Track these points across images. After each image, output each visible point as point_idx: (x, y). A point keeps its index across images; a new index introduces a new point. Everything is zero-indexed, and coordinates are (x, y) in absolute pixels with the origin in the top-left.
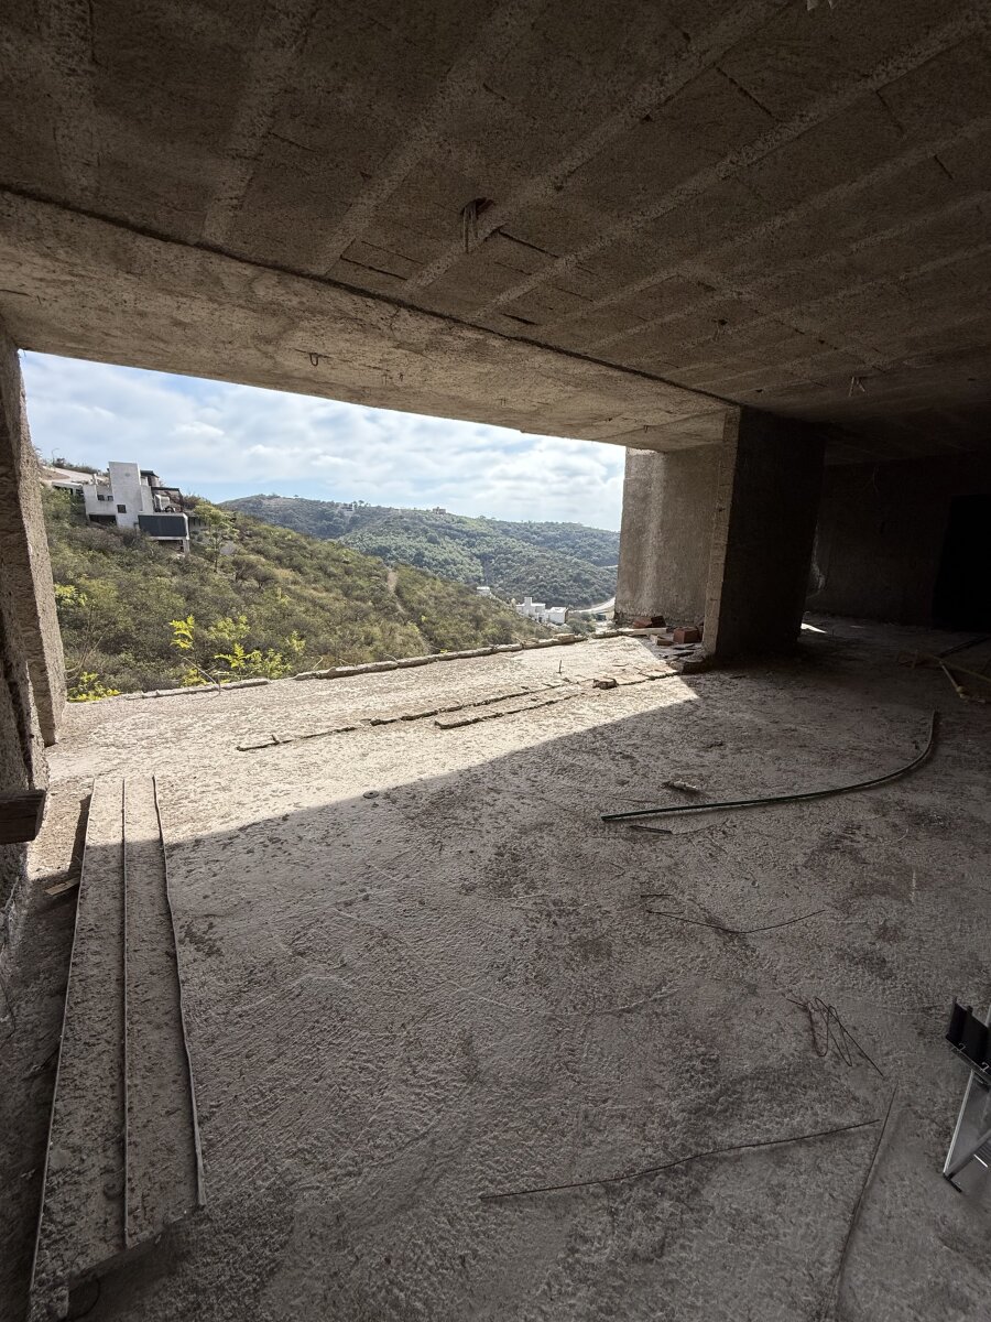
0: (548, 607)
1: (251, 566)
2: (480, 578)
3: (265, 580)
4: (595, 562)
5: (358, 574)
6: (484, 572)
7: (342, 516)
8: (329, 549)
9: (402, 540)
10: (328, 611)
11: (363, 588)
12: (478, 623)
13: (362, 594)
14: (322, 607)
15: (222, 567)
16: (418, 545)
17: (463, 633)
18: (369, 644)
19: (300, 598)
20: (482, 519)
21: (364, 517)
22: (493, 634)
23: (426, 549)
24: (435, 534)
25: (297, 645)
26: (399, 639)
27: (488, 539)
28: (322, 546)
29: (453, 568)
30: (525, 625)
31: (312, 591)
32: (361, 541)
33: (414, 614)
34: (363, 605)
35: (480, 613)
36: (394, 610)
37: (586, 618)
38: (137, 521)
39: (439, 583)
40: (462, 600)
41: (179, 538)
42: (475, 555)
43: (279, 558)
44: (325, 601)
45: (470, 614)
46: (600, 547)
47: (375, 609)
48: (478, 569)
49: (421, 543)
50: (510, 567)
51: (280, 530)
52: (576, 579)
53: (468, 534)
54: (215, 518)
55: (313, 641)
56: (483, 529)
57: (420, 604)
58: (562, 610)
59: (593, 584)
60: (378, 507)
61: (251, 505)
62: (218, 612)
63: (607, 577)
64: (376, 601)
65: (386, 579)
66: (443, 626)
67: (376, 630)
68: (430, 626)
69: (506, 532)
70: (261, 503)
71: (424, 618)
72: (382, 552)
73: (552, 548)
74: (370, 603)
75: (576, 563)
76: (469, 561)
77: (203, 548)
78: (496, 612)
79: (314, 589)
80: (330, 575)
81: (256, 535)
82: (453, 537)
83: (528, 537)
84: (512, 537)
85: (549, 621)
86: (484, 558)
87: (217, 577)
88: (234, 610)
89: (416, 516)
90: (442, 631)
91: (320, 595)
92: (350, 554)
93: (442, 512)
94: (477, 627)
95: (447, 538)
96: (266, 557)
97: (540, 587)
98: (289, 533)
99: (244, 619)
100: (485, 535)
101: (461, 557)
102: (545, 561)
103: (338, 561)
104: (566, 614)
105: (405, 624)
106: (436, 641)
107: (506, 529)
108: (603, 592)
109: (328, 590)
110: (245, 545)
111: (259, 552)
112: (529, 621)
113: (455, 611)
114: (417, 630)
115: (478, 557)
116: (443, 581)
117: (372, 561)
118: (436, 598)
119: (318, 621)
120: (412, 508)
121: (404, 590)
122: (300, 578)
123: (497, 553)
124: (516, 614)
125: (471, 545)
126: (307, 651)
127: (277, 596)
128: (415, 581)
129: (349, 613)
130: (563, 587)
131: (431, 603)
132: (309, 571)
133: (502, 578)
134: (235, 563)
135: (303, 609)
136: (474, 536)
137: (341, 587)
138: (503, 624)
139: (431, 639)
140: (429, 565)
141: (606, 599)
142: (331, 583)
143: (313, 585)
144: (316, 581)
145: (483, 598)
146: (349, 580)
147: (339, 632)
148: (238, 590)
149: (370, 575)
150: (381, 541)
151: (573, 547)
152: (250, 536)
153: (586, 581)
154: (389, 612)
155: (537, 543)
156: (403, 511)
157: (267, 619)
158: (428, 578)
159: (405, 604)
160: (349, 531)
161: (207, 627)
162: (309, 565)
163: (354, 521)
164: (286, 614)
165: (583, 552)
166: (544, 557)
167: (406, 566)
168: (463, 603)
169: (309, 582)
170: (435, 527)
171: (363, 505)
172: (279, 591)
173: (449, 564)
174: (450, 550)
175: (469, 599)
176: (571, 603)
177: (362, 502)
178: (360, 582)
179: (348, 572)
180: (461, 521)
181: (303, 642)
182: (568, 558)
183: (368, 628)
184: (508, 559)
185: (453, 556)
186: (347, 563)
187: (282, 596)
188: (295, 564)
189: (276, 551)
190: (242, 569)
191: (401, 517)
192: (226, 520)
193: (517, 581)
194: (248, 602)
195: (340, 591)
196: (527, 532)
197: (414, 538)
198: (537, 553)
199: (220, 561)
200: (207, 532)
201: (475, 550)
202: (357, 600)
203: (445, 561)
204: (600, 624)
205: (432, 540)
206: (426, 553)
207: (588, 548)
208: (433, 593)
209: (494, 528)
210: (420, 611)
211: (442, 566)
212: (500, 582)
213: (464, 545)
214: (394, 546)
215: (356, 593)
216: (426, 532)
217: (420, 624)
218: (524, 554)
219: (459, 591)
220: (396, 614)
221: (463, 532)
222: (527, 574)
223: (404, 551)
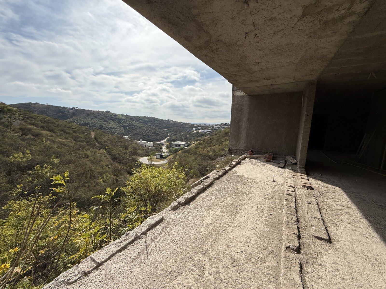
0: (147, 142)
1: (29, 130)
2: (123, 133)
3: (37, 135)
4: (159, 128)
5: (79, 133)
6: (124, 131)
7: (68, 112)
8: (66, 123)
9: (94, 121)
10: (68, 146)
11: (81, 138)
12: (126, 148)
13: (81, 140)
14: (65, 145)
15: (13, 130)
16: (100, 123)
17: (121, 151)
18: (87, 158)
19: (54, 142)
20: (123, 115)
21: (77, 112)
22: (131, 151)
23: (103, 124)
24: (106, 119)
25: (56, 161)
26: (98, 155)
27: (125, 121)
28: (62, 122)
30: (141, 148)
31: (59, 139)
32: (77, 121)
33: (103, 146)
34: (82, 144)
35: (126, 144)
36: (95, 145)
37: (159, 144)
39: (110, 136)
40: (119, 140)
42: (121, 126)
43: (43, 127)
44: (66, 143)
45: (123, 145)
46: (161, 124)
47: (87, 145)
48: (123, 131)
49: (101, 122)
50: (133, 130)
51: (42, 116)
52: (155, 133)
53: (118, 119)
54: (10, 111)
55: (63, 158)
56: (123, 118)
57: (105, 143)
58: (152, 143)
59: (160, 134)
60: (84, 110)
61: (25, 106)
62: (14, 150)
63: (164, 133)
64: (88, 142)
65: (90, 134)
66: (114, 149)
67: (89, 152)
68: (109, 150)
70: (30, 106)
71: (107, 147)
72: (86, 124)
73: (147, 124)
74: (85, 143)
75: (154, 129)
76: (119, 128)
77: (3, 123)
78: (131, 144)
79: (61, 138)
80: (67, 133)
81: (31, 117)
82: (113, 120)
83: (138, 121)
84: (133, 121)
85: (148, 146)
86: (124, 127)
87: (11, 135)
88: (22, 148)
89: (99, 113)
90: (114, 151)
91: (63, 140)
92: (74, 125)
93: (109, 112)
94: (126, 149)
95: (111, 120)
96: (36, 126)
97: (144, 136)
98: (46, 117)
99: (28, 152)
100: (124, 120)
101: (116, 127)
102: (145, 128)
103: (70, 128)
104: (153, 144)
105: (100, 150)
106: (112, 155)
107: (131, 118)
108: (162, 137)
109: (66, 139)
110: (25, 122)
111: (33, 124)
112: (142, 146)
113: (117, 144)
114: (105, 152)
115: (122, 127)
116: (111, 135)
117: (84, 128)
118: (110, 140)
119: (64, 150)
120: (97, 110)
121: (98, 138)
122: (53, 134)
123: (128, 125)
124: (137, 144)
125: (120, 123)
126: (60, 163)
127: (43, 141)
128: (102, 135)
129: (77, 147)
130: (151, 135)
131: (109, 141)
132: (57, 132)
134: (20, 129)
135: (56, 146)
136: (120, 120)
137: (72, 137)
138: (134, 148)
139: (110, 154)
140: (105, 129)
141: (164, 139)
142: (67, 136)
143: (60, 137)
144: (61, 135)
145: (126, 139)
146: (75, 135)
147: (73, 154)
148: (23, 140)
149: (84, 133)
150: (85, 121)
151: (153, 124)
152: (27, 118)
153: (158, 134)
154: (93, 146)
155: (142, 122)
156: (94, 111)
157: (40, 151)
158: (106, 134)
159: (99, 143)
160: (72, 117)
161: (8, 156)
162: (57, 129)
163: (74, 114)
164: (48, 148)
165: (156, 125)
166: (144, 127)
167: (97, 129)
168: (120, 142)
169: (58, 136)
170: (107, 117)
171: (77, 108)
172: (44, 139)
173: (112, 129)
174: (112, 124)
175: (122, 140)
176: (153, 140)
177: (77, 107)
178: (80, 135)
179: (74, 132)
180: (116, 115)
181: (59, 160)
182: (152, 127)
183: (85, 152)
184: (132, 127)
185: (114, 126)
186: (74, 128)
187: (46, 142)
188: (51, 129)
189: (42, 124)
190: (24, 131)
191: (93, 113)
192: (16, 111)
193: (136, 134)
194: (30, 145)
195: (71, 139)
196: (138, 119)
197: (99, 120)
198: (142, 126)
199: (12, 128)
200: (5, 116)
201: (121, 125)
202: (79, 142)
203: (111, 128)
204: (163, 146)
205: (105, 121)
207: (157, 124)
209: (127, 118)
210: (105, 145)
211: (110, 130)
212: (131, 134)
213: (117, 123)
214: (91, 123)
215: (79, 139)
216: (103, 118)
217: (105, 149)
218: (138, 126)
219: (118, 138)
220: (96, 146)
221: (117, 119)
222: (139, 132)
223: (95, 124)
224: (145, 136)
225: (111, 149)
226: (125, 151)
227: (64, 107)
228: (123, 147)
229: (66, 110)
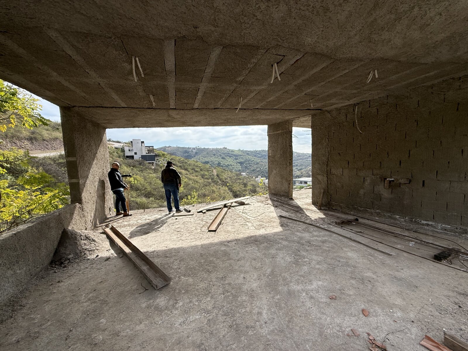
0: (266, 179)
2: (241, 170)
5: (204, 171)
6: (241, 168)
7: (193, 151)
8: (194, 163)
9: (213, 159)
11: (207, 175)
12: (245, 185)
13: (207, 177)
14: (197, 182)
16: (218, 160)
17: (241, 189)
19: (190, 179)
20: (239, 150)
21: (199, 151)
22: (250, 189)
23: (221, 161)
24: (224, 156)
27: (242, 156)
28: (191, 162)
29: (231, 167)
33: (224, 184)
34: (208, 181)
35: (245, 182)
38: (141, 157)
39: (229, 173)
40: (238, 177)
41: (153, 162)
42: (238, 162)
43: (180, 166)
44: (197, 180)
45: (242, 182)
47: (212, 182)
49: (220, 159)
50: (250, 166)
53: (235, 155)
54: (163, 155)
56: (240, 153)
57: (225, 179)
60: (204, 148)
64: (212, 179)
65: (212, 171)
67: (214, 188)
68: (230, 187)
69: (248, 154)
71: (228, 184)
73: (264, 159)
74: (210, 180)
76: (236, 164)
78: (249, 181)
79: (193, 176)
80: (197, 171)
82: (230, 157)
83: (255, 155)
84: (250, 156)
86: (241, 163)
89: (217, 150)
90: (235, 188)
91: (195, 178)
92: (200, 164)
93: (226, 148)
94: (245, 187)
95: (228, 157)
96: (176, 166)
98: (181, 158)
100: (241, 155)
101: (233, 163)
102: (262, 163)
103: (197, 166)
105: (222, 187)
106: (233, 192)
107: (248, 153)
109: (197, 176)
113: (237, 182)
114: (227, 188)
115: (239, 163)
117: (207, 166)
118: (230, 177)
120: (215, 148)
121: (220, 175)
122: (188, 173)
123: (245, 161)
124: (256, 182)
125: (237, 159)
128: (222, 172)
131: (229, 179)
132: (190, 170)
133: (248, 170)
136: (237, 156)
137: (201, 175)
138: (253, 185)
139: (231, 191)
140: (223, 166)
142: (197, 174)
143: (192, 175)
144: (193, 173)
145: (244, 177)
146: (202, 173)
149: (208, 171)
150: (206, 159)
154: (216, 183)
155: (259, 157)
156: (213, 149)
158: (226, 171)
159: (220, 180)
160: (195, 157)
162: (189, 168)
163: (196, 153)
166: (262, 162)
167: (217, 167)
168: (239, 179)
169: (190, 174)
170: (224, 154)
171: (199, 148)
173: (229, 166)
174: (229, 161)
175: (240, 177)
177: (198, 147)
178: (206, 173)
179: (201, 170)
180: (232, 151)
183: (212, 188)
184: (249, 163)
185: (231, 163)
186: (200, 167)
188: (185, 168)
189: (179, 164)
191: (212, 151)
193: (253, 170)
197: (217, 158)
198: (259, 161)
200: (160, 159)
201: (238, 161)
202: (206, 179)
203: (228, 165)
205: (223, 158)
206: (221, 162)
208: (229, 176)
209: (244, 153)
210: (226, 182)
211: (227, 167)
212: (248, 171)
213: (234, 159)
214: (210, 161)
215: (205, 177)
216: (221, 156)
217: (227, 186)
218: (255, 161)
219: (237, 175)
220: (219, 183)
221: (233, 155)
222: (257, 168)
223: (214, 162)
224: (263, 172)
225: (232, 186)
226: (244, 188)
227: (189, 148)
228: (243, 185)
229: (190, 150)
